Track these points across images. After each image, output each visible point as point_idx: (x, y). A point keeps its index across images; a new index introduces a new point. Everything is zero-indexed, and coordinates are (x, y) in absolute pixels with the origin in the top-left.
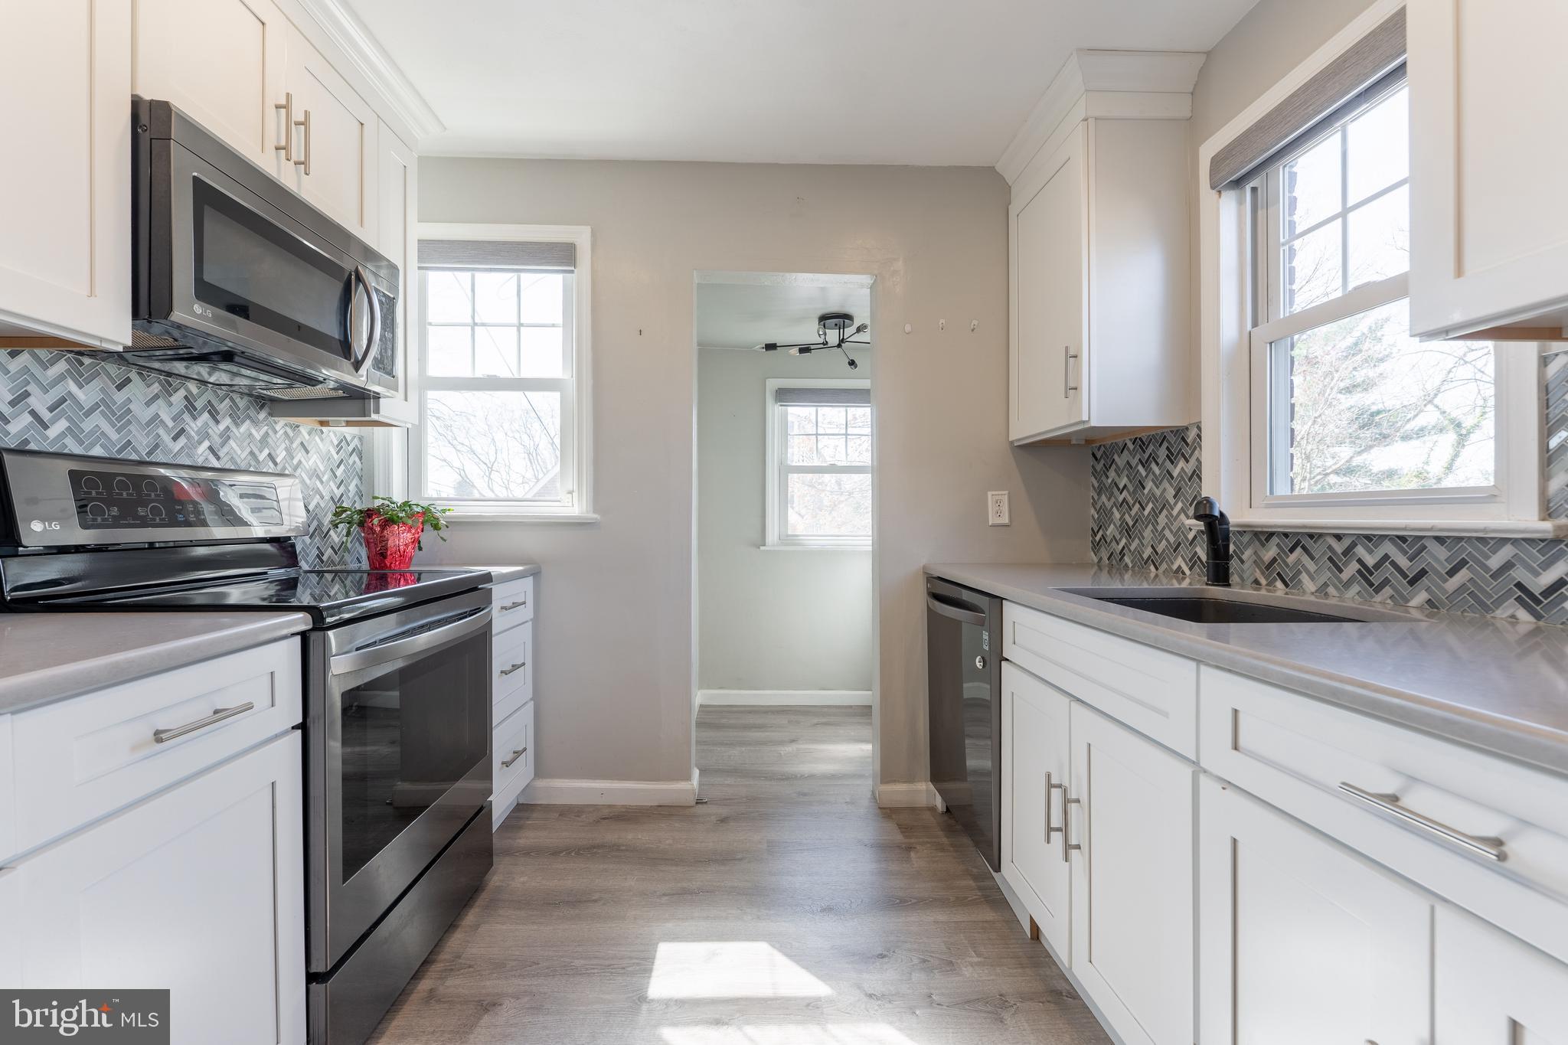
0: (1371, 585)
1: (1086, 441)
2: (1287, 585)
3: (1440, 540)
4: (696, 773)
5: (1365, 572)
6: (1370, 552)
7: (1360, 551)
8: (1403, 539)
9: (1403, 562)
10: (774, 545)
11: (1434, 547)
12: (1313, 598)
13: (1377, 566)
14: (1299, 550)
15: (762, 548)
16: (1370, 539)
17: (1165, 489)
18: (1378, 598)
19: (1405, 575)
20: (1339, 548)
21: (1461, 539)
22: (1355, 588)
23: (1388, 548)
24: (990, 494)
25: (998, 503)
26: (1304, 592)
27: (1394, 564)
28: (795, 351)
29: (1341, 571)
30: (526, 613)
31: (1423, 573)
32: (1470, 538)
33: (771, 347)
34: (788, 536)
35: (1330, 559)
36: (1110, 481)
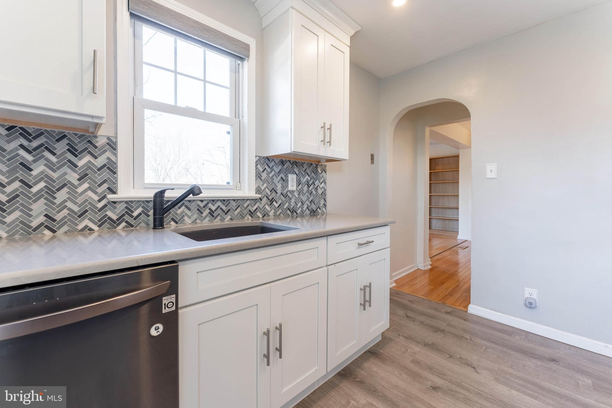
0: (213, 216)
2: (176, 223)
3: (234, 200)
5: (211, 213)
6: (213, 205)
7: (210, 205)
8: (224, 200)
9: (224, 208)
11: (232, 202)
12: (190, 226)
13: (216, 210)
14: (183, 207)
16: (213, 201)
18: (216, 220)
19: (224, 211)
20: (202, 205)
21: (239, 200)
22: (208, 219)
23: (219, 203)
26: (186, 224)
27: (221, 209)
29: (202, 213)
31: (229, 210)
32: (241, 199)
35: (198, 209)
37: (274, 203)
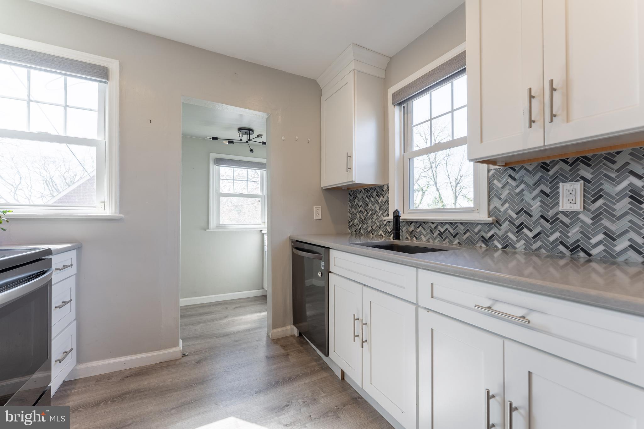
0: (442, 238)
1: (347, 188)
2: (417, 239)
3: (462, 224)
4: (181, 341)
5: (441, 234)
6: (442, 227)
7: (439, 227)
8: (451, 223)
9: (452, 231)
10: (213, 229)
11: (460, 226)
12: (425, 243)
13: (444, 232)
14: (421, 227)
15: (207, 230)
16: (442, 223)
17: (376, 207)
18: (445, 242)
19: (452, 235)
20: (433, 226)
21: (468, 223)
22: (438, 239)
23: (447, 226)
24: (314, 207)
25: (317, 211)
26: (422, 241)
27: (449, 231)
28: (226, 142)
29: (433, 234)
30: (73, 270)
31: (457, 234)
32: (470, 223)
33: (215, 138)
34: (220, 225)
35: (430, 230)
36: (355, 203)
37: (525, 231)
